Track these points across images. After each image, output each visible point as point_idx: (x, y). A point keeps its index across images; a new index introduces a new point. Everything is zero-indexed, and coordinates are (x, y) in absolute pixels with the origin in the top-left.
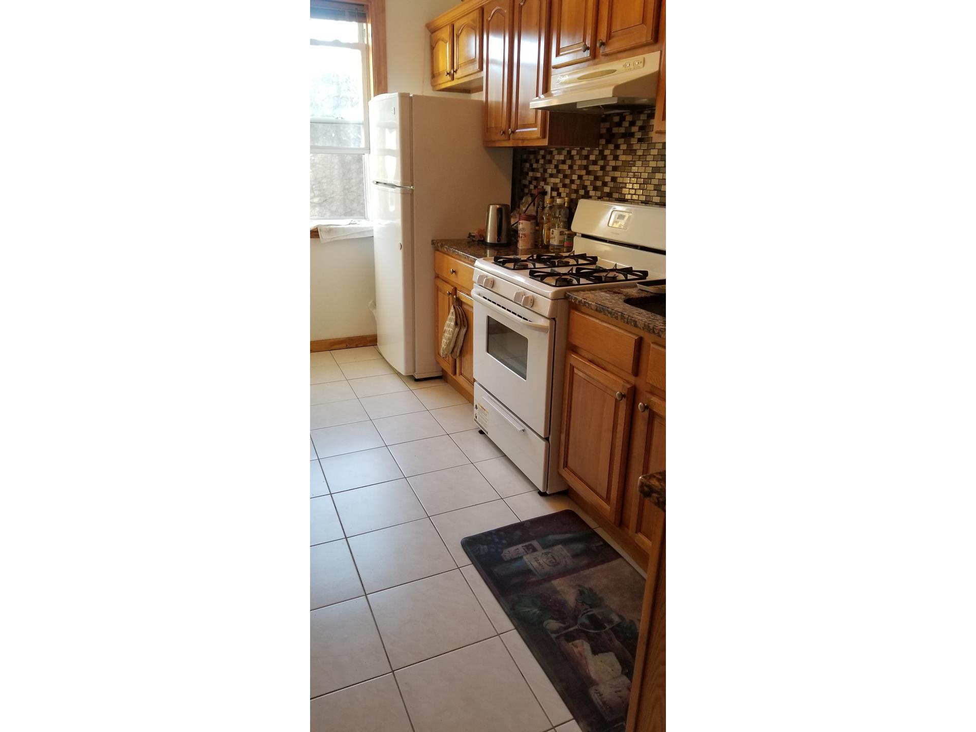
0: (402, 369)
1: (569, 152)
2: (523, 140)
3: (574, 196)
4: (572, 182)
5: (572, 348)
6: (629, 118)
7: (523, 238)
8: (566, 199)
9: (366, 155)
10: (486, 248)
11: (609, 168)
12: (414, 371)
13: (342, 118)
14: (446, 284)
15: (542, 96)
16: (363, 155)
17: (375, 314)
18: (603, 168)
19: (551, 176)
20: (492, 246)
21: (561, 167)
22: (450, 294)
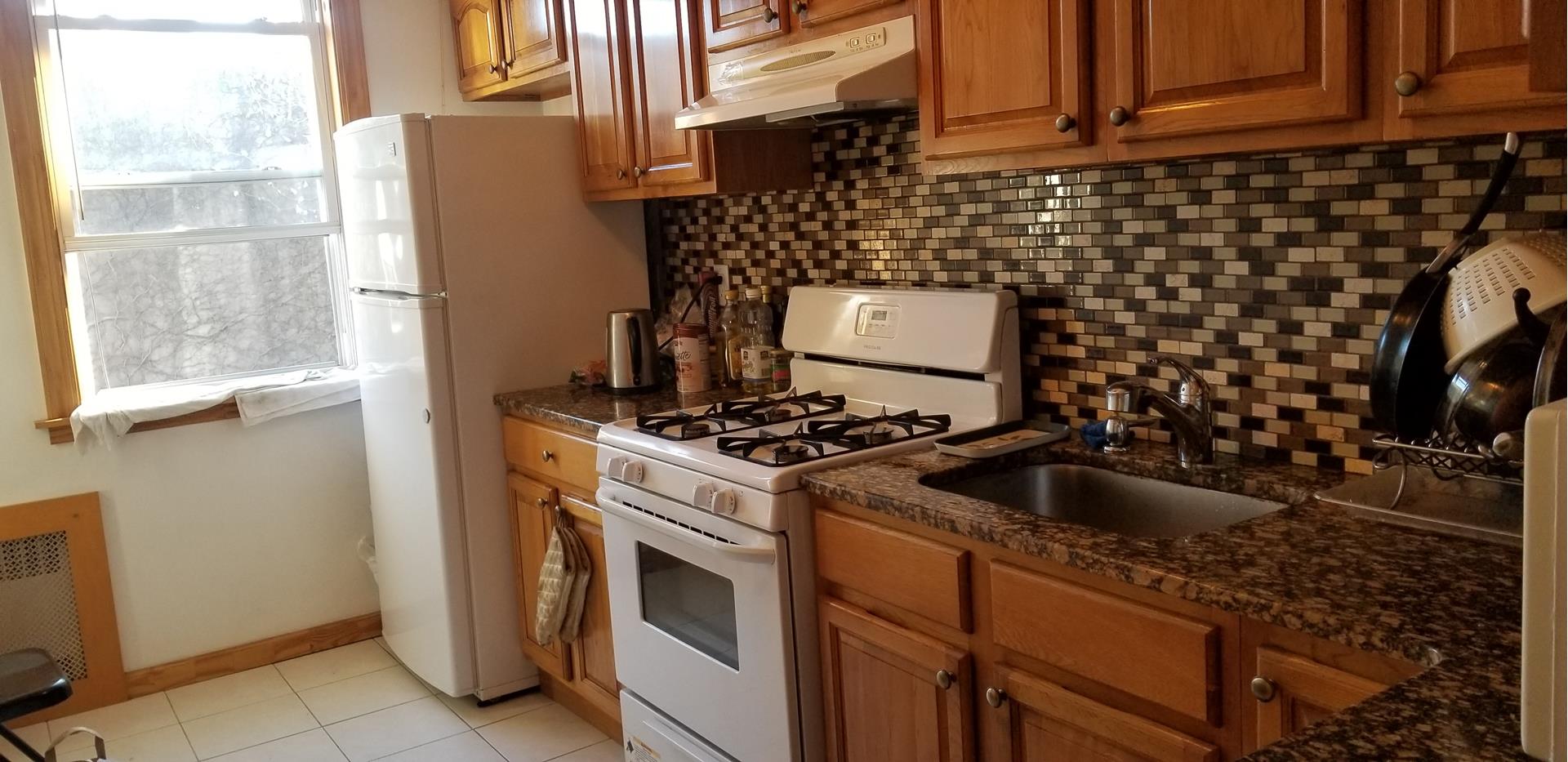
0: (449, 687)
1: (757, 200)
2: (666, 186)
3: (777, 281)
4: (771, 254)
5: (829, 590)
6: (865, 132)
7: (686, 372)
8: (764, 288)
9: (333, 237)
10: (611, 401)
11: (839, 225)
12: (476, 685)
13: (276, 168)
14: (534, 483)
15: (695, 104)
16: (325, 238)
17: (372, 567)
18: (828, 225)
19: (727, 246)
20: (624, 394)
21: (744, 228)
22: (544, 503)
